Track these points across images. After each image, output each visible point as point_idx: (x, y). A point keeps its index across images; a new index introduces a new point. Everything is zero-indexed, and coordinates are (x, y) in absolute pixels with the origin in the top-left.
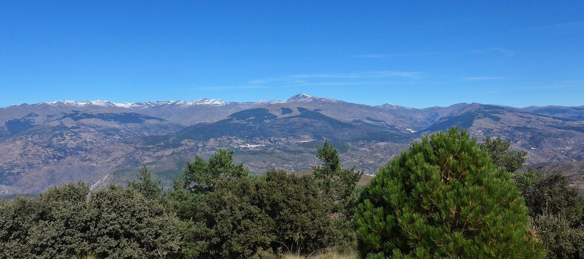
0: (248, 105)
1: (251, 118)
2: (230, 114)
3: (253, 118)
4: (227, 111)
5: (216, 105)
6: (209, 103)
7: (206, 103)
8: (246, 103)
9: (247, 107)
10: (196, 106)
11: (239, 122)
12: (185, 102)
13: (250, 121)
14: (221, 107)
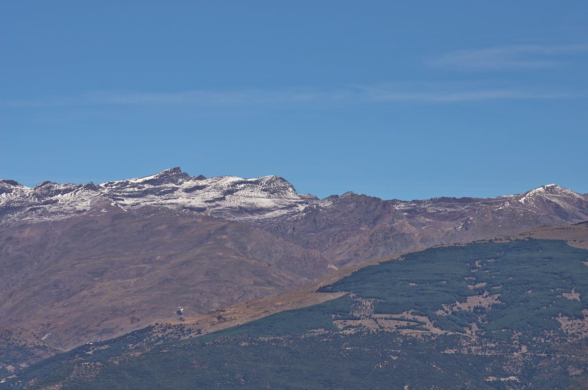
0: (453, 217)
1: (474, 301)
2: (334, 272)
3: (486, 301)
4: (315, 253)
5: (241, 210)
6: (197, 201)
7: (182, 199)
8: (435, 201)
9: (448, 227)
10: (118, 215)
11: (390, 325)
12: (47, 191)
13: (463, 320)
14: (277, 228)
